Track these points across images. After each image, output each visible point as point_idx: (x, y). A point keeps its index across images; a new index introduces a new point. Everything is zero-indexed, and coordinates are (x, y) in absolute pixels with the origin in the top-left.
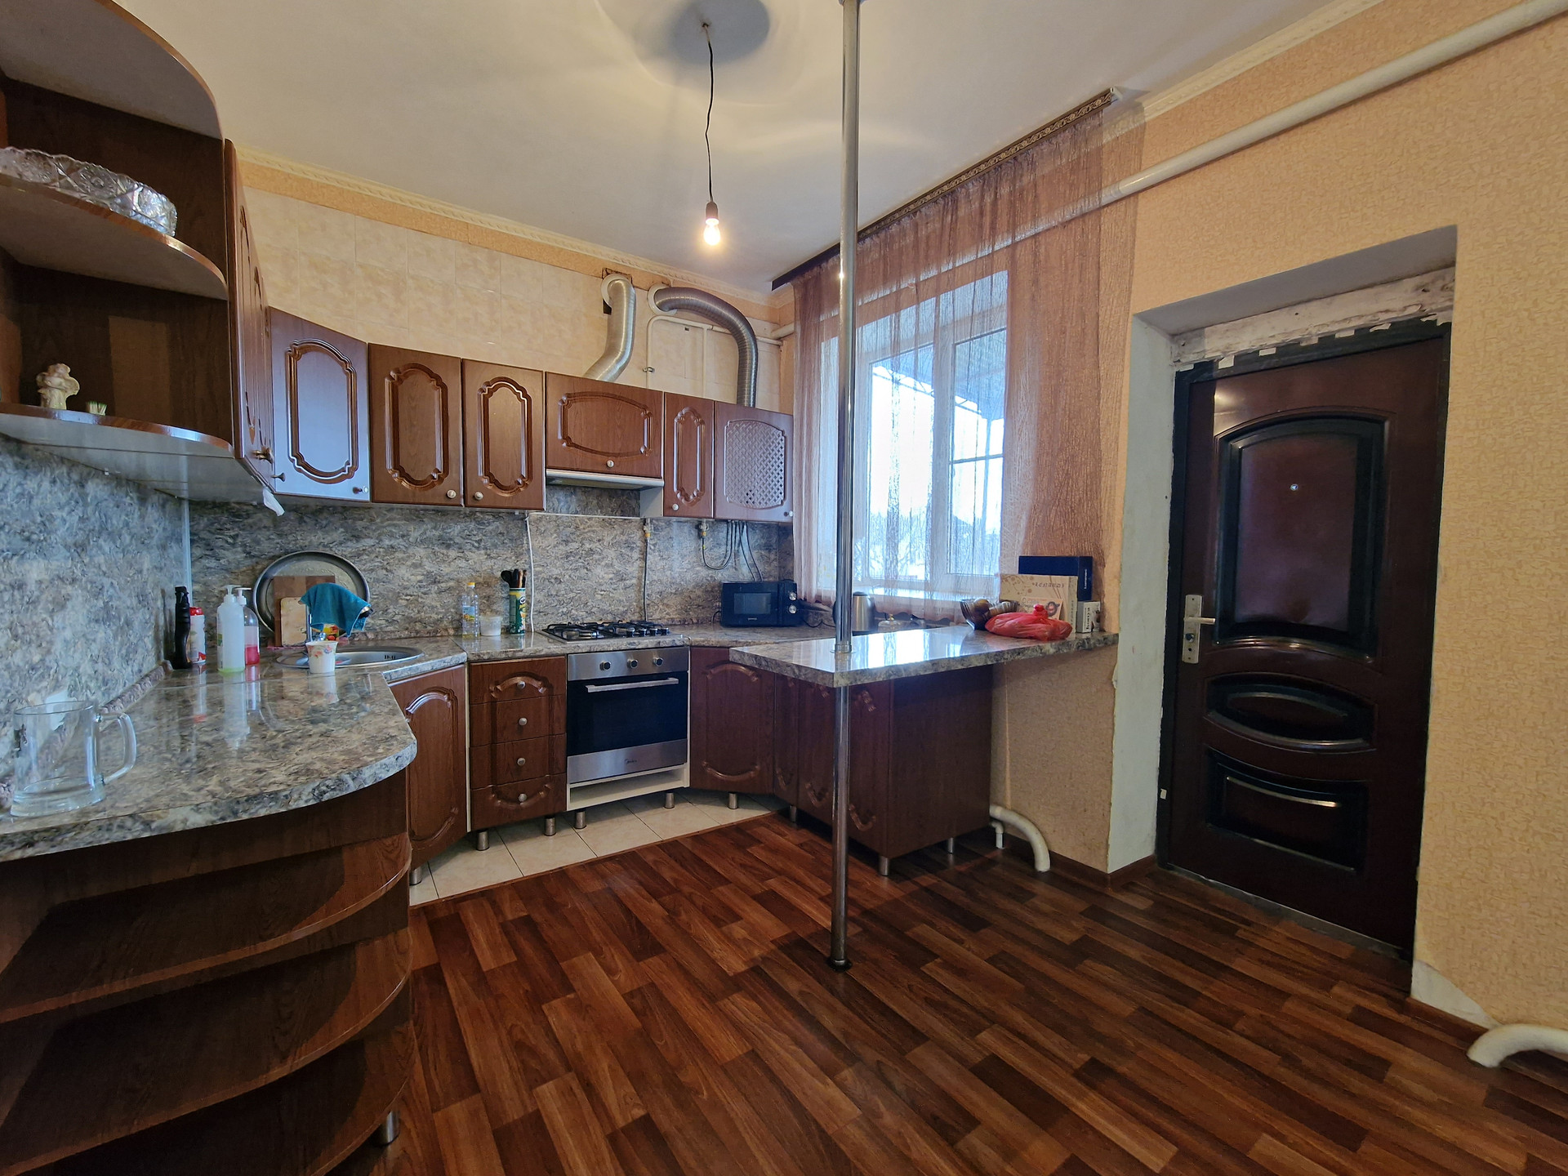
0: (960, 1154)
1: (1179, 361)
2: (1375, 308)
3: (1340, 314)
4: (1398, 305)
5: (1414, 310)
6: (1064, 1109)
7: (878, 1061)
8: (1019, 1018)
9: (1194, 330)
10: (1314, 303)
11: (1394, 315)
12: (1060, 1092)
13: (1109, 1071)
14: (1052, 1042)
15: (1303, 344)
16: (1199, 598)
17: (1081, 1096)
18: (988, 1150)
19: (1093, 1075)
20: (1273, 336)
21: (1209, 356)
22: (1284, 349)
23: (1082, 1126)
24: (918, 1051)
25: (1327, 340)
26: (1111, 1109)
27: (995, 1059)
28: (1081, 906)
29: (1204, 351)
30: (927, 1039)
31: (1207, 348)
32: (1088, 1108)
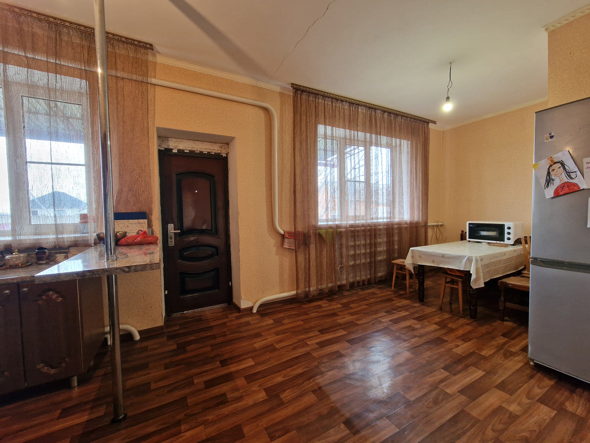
0: (232, 401)
1: (160, 146)
2: (212, 148)
3: (205, 147)
4: (216, 149)
5: (219, 151)
6: (231, 373)
7: (185, 415)
8: (195, 371)
9: (166, 137)
10: (199, 142)
11: (216, 151)
12: (226, 372)
13: (225, 360)
14: (208, 367)
15: (196, 152)
16: (172, 225)
17: (229, 368)
18: (234, 394)
19: (224, 363)
20: (189, 147)
21: (170, 147)
22: (191, 152)
23: (238, 371)
24: (189, 401)
25: (201, 153)
26: (236, 364)
27: (206, 382)
28: (165, 339)
29: (169, 145)
30: (186, 397)
31: (170, 144)
32: (233, 368)
